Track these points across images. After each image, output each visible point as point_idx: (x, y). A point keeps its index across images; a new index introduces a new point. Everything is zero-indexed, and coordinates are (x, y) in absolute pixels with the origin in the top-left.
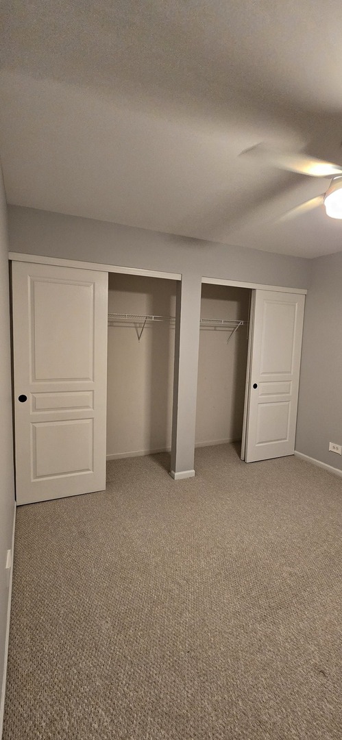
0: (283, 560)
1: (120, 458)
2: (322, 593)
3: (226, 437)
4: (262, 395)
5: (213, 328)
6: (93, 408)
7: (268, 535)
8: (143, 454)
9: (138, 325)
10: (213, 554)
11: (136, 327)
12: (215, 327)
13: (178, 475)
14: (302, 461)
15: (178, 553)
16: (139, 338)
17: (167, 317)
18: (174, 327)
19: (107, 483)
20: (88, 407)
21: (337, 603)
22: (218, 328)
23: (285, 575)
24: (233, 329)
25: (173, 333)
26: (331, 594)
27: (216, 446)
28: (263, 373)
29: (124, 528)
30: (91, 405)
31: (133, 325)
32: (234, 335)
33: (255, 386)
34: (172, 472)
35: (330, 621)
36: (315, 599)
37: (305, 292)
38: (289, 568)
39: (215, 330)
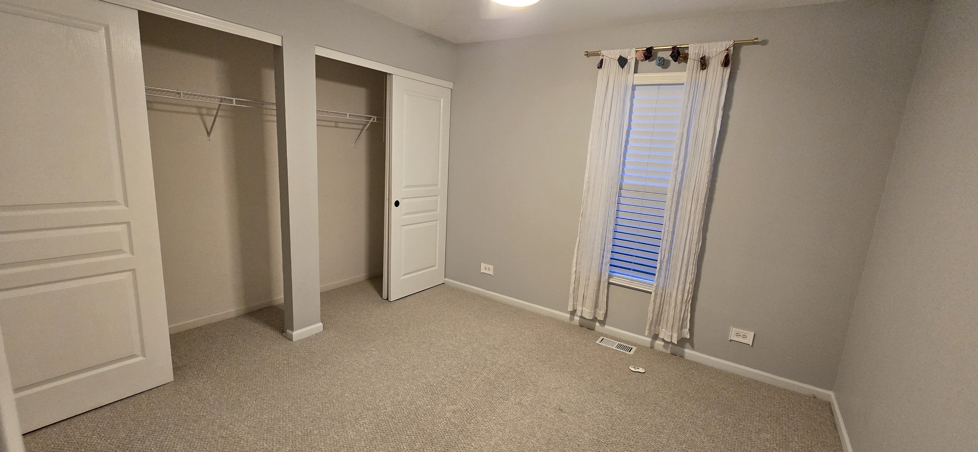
0: (445, 400)
1: (191, 327)
2: (486, 420)
3: (360, 273)
4: (406, 214)
5: (333, 124)
6: (132, 252)
7: (426, 378)
8: (233, 315)
9: (204, 111)
10: (363, 419)
11: (201, 115)
12: (336, 122)
13: (298, 334)
14: (453, 289)
15: (316, 432)
16: (209, 134)
17: (259, 103)
18: (275, 118)
19: (176, 369)
20: (120, 251)
21: (500, 424)
22: (340, 125)
23: (448, 415)
24: (361, 127)
25: (273, 129)
26: (494, 418)
27: (347, 287)
28: (406, 187)
29: (220, 427)
30: (126, 248)
31: (194, 110)
32: (364, 133)
33: (397, 204)
34: (288, 331)
35: (496, 444)
36: (480, 428)
37: (451, 85)
38: (451, 407)
39: (336, 127)
